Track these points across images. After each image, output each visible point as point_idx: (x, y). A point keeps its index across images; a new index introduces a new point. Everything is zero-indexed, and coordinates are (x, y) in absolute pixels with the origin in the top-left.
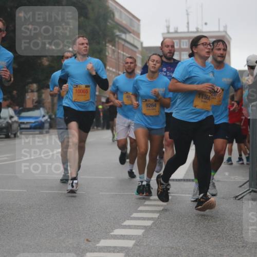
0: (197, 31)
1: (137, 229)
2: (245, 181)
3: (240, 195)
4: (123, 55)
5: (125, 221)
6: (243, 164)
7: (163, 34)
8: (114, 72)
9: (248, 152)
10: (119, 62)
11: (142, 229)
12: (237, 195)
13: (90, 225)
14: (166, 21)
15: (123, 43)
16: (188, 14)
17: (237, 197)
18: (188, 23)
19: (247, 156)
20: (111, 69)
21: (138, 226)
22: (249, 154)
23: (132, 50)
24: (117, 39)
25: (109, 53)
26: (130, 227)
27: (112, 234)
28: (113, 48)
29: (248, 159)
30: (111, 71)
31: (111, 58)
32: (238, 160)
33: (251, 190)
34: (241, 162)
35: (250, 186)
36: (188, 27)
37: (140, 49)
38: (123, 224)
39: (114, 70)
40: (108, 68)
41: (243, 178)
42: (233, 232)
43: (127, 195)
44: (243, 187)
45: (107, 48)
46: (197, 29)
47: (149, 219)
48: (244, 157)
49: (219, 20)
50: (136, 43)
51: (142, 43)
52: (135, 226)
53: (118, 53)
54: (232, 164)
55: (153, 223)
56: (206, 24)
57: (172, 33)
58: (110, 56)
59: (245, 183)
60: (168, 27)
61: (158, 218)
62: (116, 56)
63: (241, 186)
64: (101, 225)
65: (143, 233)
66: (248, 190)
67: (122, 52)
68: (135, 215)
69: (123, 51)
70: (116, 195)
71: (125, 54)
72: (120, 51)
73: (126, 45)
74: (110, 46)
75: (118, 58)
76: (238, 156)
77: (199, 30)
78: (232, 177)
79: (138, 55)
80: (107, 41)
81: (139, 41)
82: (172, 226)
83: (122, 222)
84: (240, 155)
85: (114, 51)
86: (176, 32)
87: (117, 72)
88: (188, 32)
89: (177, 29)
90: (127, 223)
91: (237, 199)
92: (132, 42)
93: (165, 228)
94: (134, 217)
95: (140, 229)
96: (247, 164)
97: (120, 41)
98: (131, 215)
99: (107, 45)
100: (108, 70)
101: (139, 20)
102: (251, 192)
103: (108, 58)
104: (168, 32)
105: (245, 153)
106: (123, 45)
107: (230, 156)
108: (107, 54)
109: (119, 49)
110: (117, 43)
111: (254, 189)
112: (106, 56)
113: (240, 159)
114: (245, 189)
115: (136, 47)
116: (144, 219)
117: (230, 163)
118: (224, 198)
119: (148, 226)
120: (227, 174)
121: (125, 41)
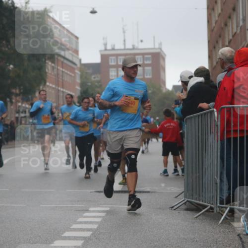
0: (134, 48)
1: (77, 240)
2: (181, 192)
3: (176, 205)
4: (63, 72)
5: (64, 232)
6: (178, 175)
7: (101, 51)
8: (53, 88)
9: (183, 164)
10: (58, 78)
11: (82, 240)
12: (173, 205)
13: (31, 237)
14: (104, 39)
15: (62, 59)
16: (124, 32)
17: (172, 207)
18: (124, 41)
19: (183, 167)
20: (51, 85)
21: (77, 237)
22: (184, 166)
23: (71, 67)
24: (56, 56)
25: (48, 70)
26: (69, 238)
27: (52, 245)
28: (53, 65)
29: (183, 170)
30: (51, 87)
31: (51, 74)
32: (173, 171)
33: (186, 201)
34: (176, 174)
35: (186, 196)
36: (125, 44)
37: (79, 65)
38: (63, 236)
39: (54, 86)
40: (48, 84)
41: (179, 189)
42: (169, 241)
43: (67, 207)
44: (179, 197)
45: (46, 64)
46: (133, 46)
47: (88, 230)
48: (179, 168)
49: (154, 37)
50: (75, 60)
51: (80, 60)
52: (74, 237)
53: (58, 69)
54: (168, 175)
55: (92, 234)
56: (142, 41)
57: (109, 50)
58: (50, 72)
59: (181, 193)
60: (105, 45)
61: (97, 229)
62: (55, 72)
63: (176, 197)
64: (42, 237)
65: (82, 244)
66: (183, 201)
67: (61, 69)
68: (75, 226)
69: (63, 68)
70: (56, 207)
71: (64, 70)
72: (59, 68)
73: (65, 61)
74: (50, 63)
75: (58, 74)
76: (174, 168)
77: (135, 47)
78: (169, 189)
79: (77, 71)
80: (46, 58)
81: (78, 58)
82: (110, 237)
83: (62, 234)
84: (176, 167)
85: (53, 68)
86: (113, 49)
87: (57, 88)
88: (125, 49)
89: (114, 46)
90: (67, 234)
91: (173, 209)
92: (70, 58)
93: (103, 239)
94: (74, 229)
95: (79, 240)
96: (183, 175)
97: (59, 58)
98: (70, 226)
99: (47, 61)
100: (48, 86)
101: (77, 38)
102: (186, 202)
103: (48, 74)
104: (106, 50)
105: (181, 165)
106: (62, 62)
107: (166, 168)
108: (47, 71)
109: (58, 66)
110: (56, 60)
111: (189, 200)
112: (46, 73)
113: (176, 170)
114: (181, 199)
115: (74, 64)
116: (83, 230)
117: (166, 174)
118: (160, 208)
119: (87, 237)
120: (163, 185)
121: (64, 58)
